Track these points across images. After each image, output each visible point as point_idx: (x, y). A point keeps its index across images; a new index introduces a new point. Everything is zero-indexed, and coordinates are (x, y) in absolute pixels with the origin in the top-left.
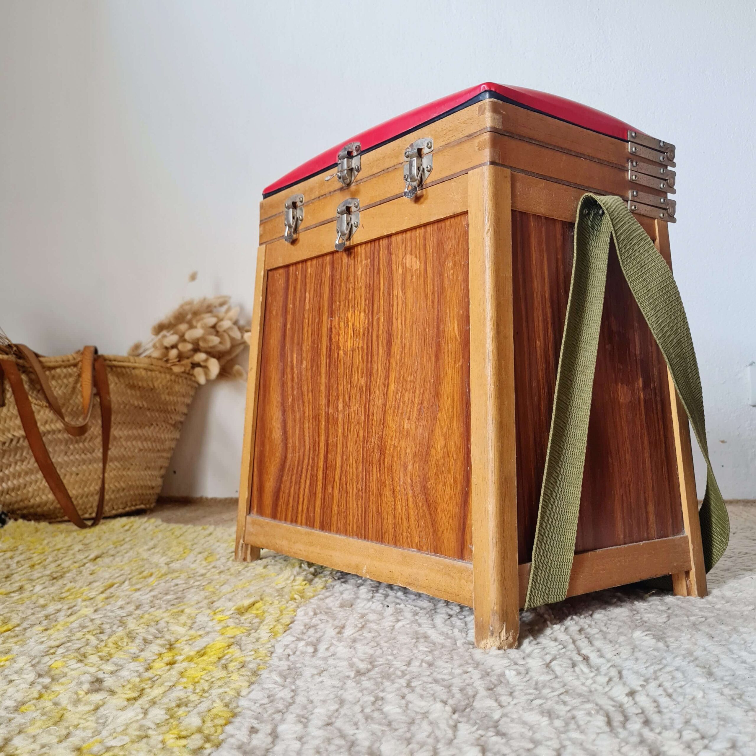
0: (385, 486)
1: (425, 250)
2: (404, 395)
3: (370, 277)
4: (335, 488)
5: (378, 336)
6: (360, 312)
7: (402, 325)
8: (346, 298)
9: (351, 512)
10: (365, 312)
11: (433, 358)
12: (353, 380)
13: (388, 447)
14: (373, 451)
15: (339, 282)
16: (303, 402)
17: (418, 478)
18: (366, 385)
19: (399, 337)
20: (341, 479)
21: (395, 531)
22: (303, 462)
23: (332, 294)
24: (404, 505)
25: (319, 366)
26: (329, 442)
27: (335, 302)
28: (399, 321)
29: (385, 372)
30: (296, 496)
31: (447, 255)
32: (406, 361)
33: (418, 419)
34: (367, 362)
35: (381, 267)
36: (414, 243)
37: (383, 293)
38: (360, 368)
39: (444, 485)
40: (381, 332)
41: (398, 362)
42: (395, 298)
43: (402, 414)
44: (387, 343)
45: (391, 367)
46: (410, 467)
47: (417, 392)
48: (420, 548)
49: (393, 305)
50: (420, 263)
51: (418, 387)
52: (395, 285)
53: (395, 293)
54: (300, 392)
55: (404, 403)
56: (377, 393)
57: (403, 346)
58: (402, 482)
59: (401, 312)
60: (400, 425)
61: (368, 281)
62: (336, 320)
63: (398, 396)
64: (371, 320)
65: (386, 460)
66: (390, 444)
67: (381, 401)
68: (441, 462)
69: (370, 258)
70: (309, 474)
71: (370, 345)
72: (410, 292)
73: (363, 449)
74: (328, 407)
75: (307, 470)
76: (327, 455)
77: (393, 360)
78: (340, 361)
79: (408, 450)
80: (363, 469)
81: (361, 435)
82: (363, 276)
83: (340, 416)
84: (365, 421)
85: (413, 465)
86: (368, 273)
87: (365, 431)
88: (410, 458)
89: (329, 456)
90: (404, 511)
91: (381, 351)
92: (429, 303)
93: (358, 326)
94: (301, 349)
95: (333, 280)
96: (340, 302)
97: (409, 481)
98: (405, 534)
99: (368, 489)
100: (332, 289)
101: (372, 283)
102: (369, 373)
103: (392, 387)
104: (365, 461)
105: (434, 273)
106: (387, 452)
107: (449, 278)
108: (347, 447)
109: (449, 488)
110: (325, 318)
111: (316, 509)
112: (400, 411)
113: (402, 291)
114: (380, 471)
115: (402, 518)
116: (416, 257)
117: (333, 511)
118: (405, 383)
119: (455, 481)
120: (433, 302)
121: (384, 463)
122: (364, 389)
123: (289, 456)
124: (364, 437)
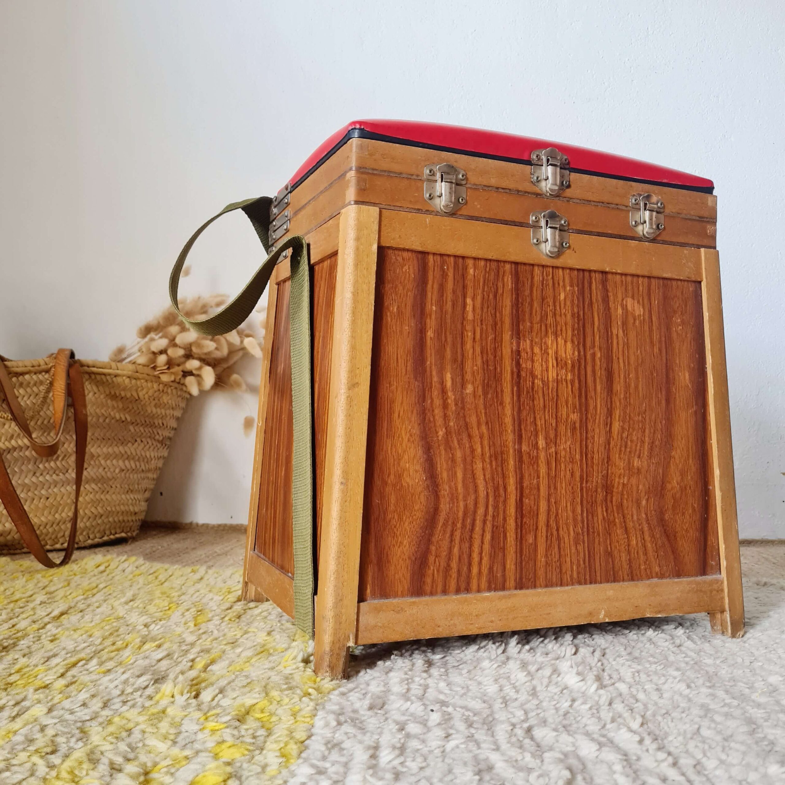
0: (615, 525)
1: (650, 299)
2: (631, 434)
3: (578, 306)
4: (539, 538)
5: (594, 371)
6: (566, 342)
7: (624, 365)
8: (541, 320)
9: (568, 560)
10: (573, 341)
11: (664, 402)
12: (559, 414)
13: (616, 485)
14: (596, 491)
15: (528, 300)
16: (470, 436)
17: (653, 512)
18: (581, 421)
19: (622, 376)
20: (548, 525)
21: (630, 567)
22: (475, 512)
23: (517, 311)
24: (639, 539)
25: (498, 395)
26: (525, 485)
27: (524, 321)
28: (621, 361)
29: (606, 409)
30: (465, 556)
31: (675, 312)
32: (632, 401)
33: (650, 457)
34: (580, 396)
35: (594, 300)
36: (636, 289)
37: (598, 328)
38: (570, 402)
39: (683, 514)
40: (597, 368)
41: (622, 401)
42: (615, 337)
43: (630, 452)
44: (608, 381)
45: (613, 405)
46: (644, 502)
47: (647, 431)
48: (661, 576)
49: (612, 343)
50: (644, 310)
51: (647, 426)
52: (614, 324)
53: (615, 332)
54: (462, 423)
55: (632, 441)
56: (597, 431)
57: (627, 387)
58: (635, 517)
59: (623, 352)
60: (629, 462)
61: (576, 310)
62: (526, 344)
63: (625, 435)
64: (582, 353)
65: (614, 499)
66: (619, 483)
67: (602, 439)
68: (678, 495)
69: (578, 286)
70: (489, 525)
71: (583, 379)
72: (632, 335)
73: (582, 489)
74: (520, 443)
75: (484, 522)
76: (521, 500)
77: (616, 399)
78: (537, 392)
79: (641, 487)
80: (582, 511)
81: (578, 474)
82: (568, 303)
83: (542, 455)
84: (581, 460)
85: (647, 500)
86: (576, 302)
87: (582, 470)
88: (643, 494)
89: (526, 501)
90: (640, 544)
91: (599, 388)
92: (656, 350)
93: (564, 355)
94: (462, 369)
95: (517, 295)
96: (531, 323)
97: (644, 516)
98: (642, 567)
99: (591, 530)
100: (517, 304)
101: (581, 313)
102: (584, 409)
103: (616, 426)
104: (585, 502)
105: (660, 324)
106: (615, 490)
107: (678, 334)
108: (556, 488)
109: (688, 517)
110: (507, 336)
111: (508, 566)
112: (628, 450)
113: (624, 332)
114: (607, 510)
115: (637, 552)
116: (638, 302)
117: (538, 564)
118: (631, 422)
119: (694, 510)
120: (660, 350)
121: (612, 502)
122: (578, 425)
123: (444, 507)
124: (581, 477)
